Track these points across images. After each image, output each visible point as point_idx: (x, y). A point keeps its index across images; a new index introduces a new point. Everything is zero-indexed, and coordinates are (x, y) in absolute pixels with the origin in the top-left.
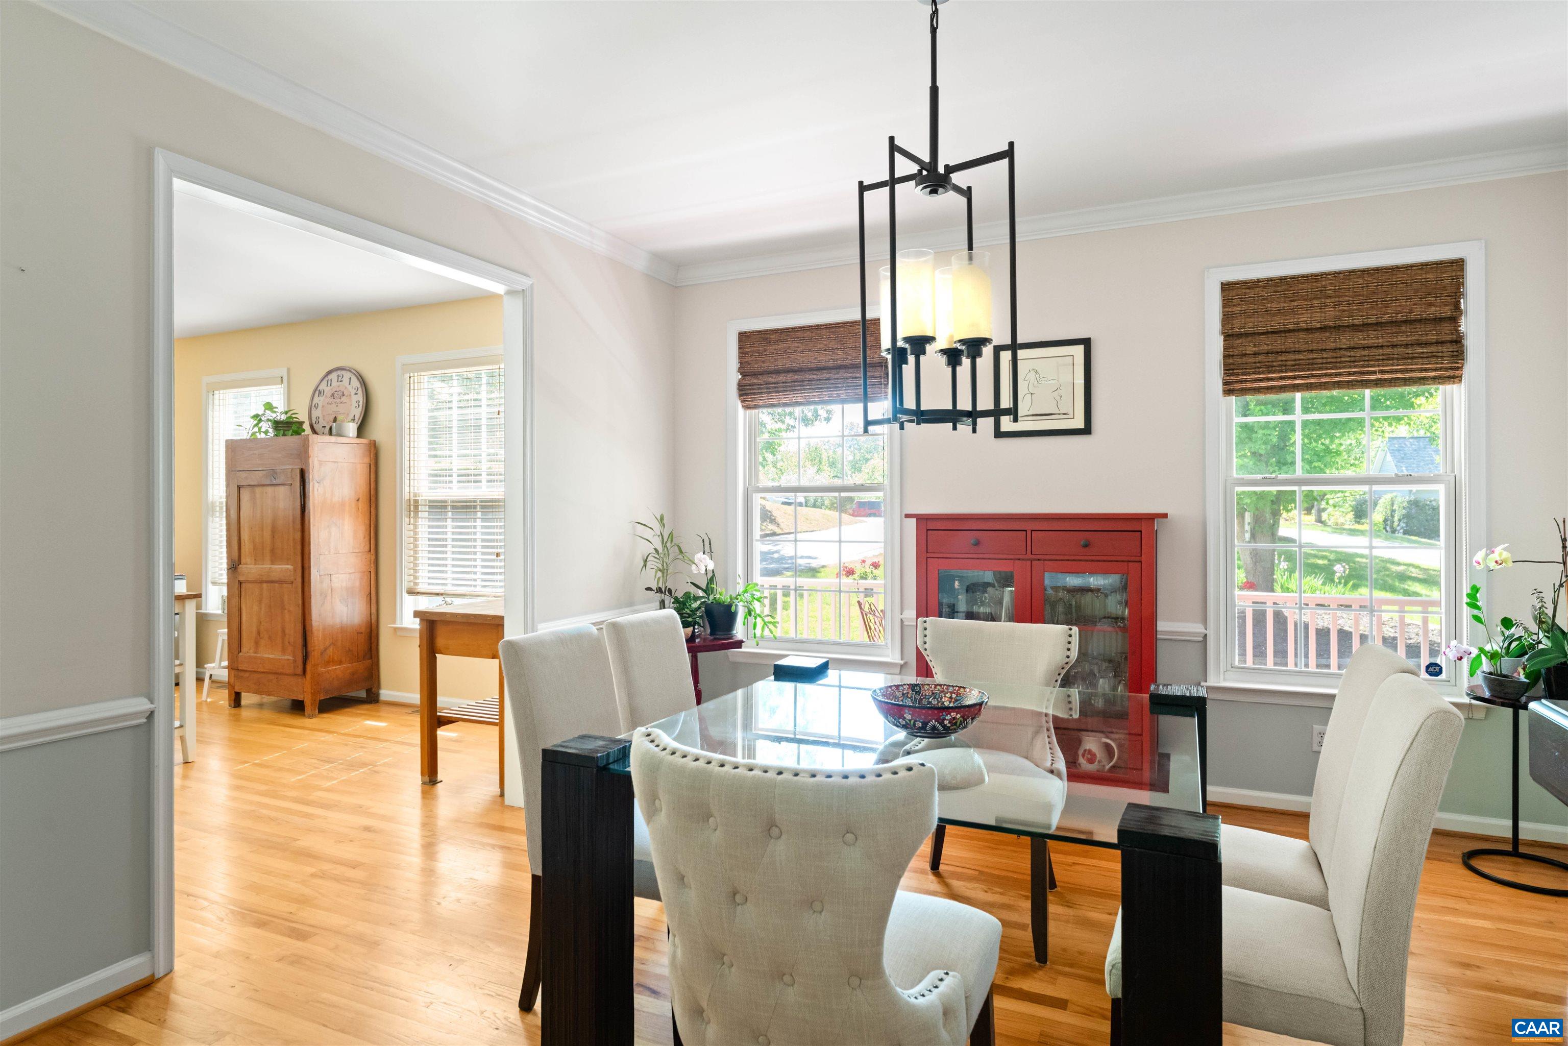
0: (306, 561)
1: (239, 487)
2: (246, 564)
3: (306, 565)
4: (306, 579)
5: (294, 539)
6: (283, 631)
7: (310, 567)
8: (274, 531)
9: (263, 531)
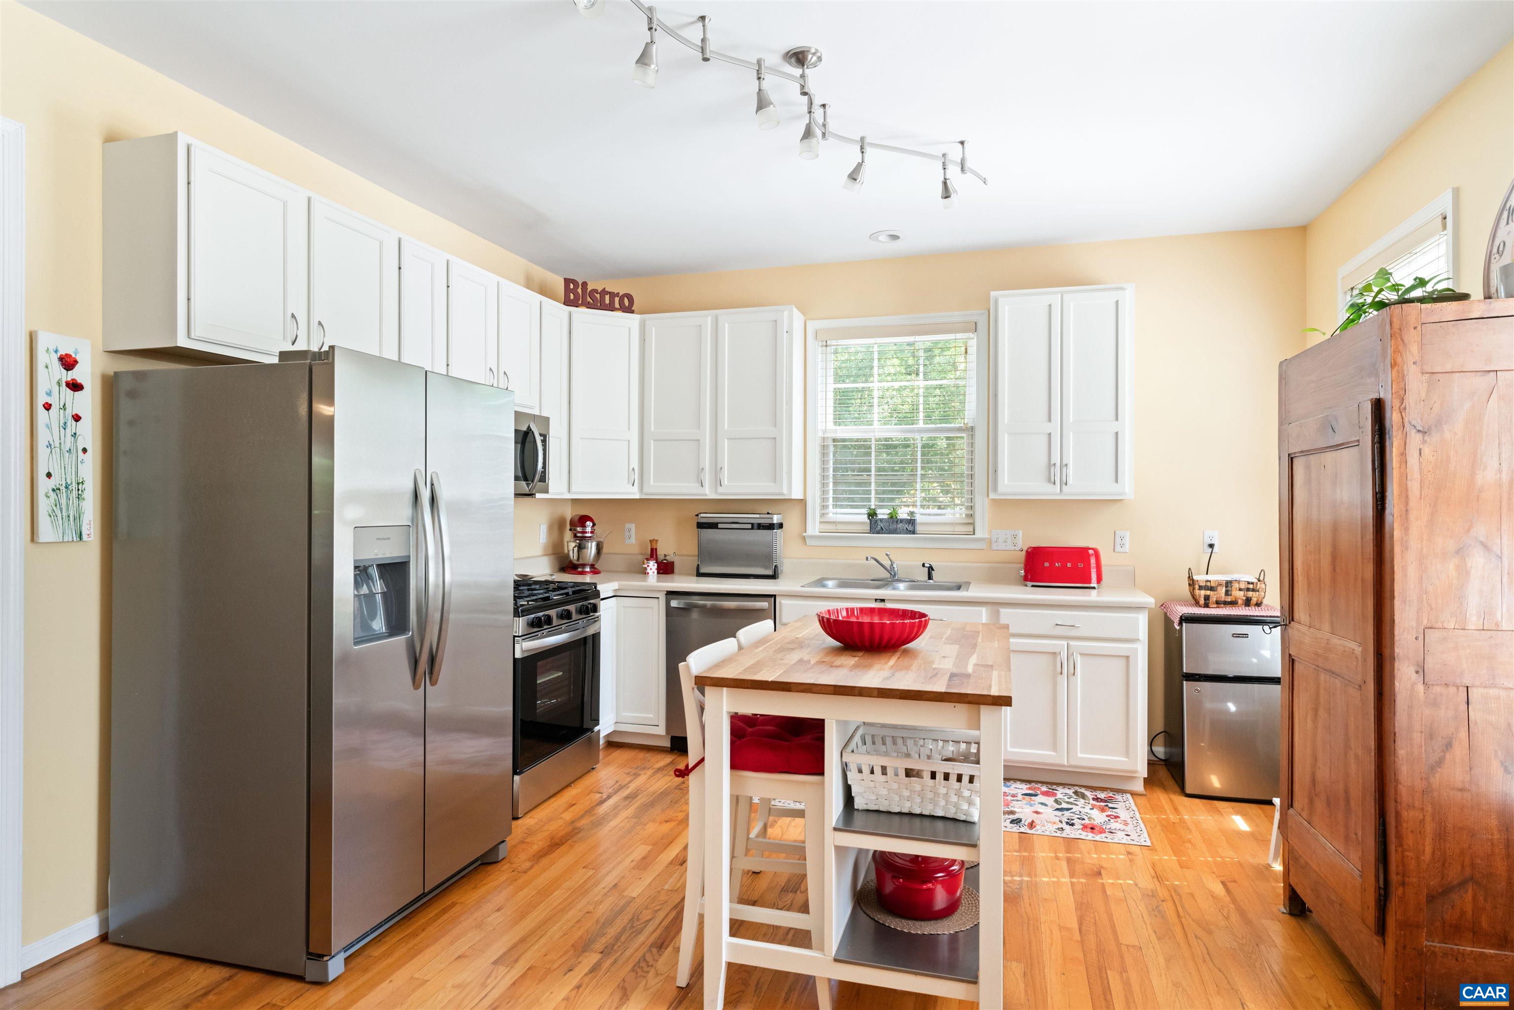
0: (1386, 642)
1: (1291, 460)
2: (1299, 623)
3: (1387, 652)
4: (1386, 689)
5: (1363, 580)
6: (1347, 800)
7: (1393, 659)
8: (1335, 558)
9: (1319, 553)
